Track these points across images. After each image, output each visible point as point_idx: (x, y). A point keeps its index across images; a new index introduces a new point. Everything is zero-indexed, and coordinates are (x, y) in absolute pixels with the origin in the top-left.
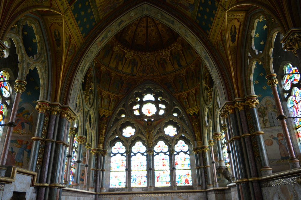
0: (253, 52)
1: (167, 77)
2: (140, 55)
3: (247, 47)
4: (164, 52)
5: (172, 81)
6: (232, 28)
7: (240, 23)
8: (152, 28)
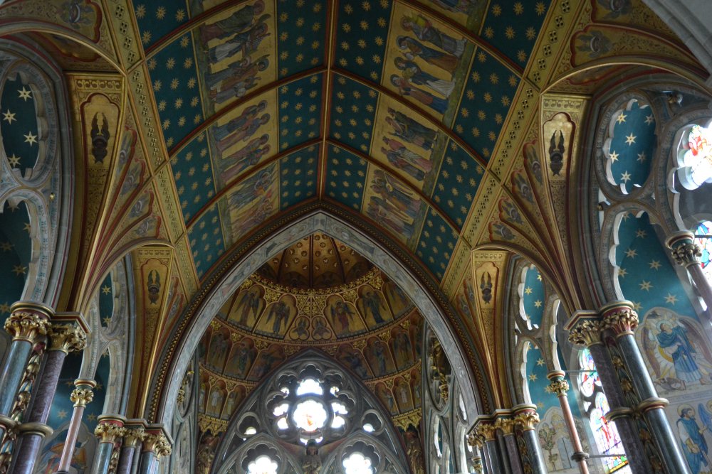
0: (523, 324)
1: (352, 343)
2: (294, 295)
3: (512, 312)
4: (345, 291)
5: (362, 352)
6: (483, 277)
7: (498, 269)
8: (322, 240)
